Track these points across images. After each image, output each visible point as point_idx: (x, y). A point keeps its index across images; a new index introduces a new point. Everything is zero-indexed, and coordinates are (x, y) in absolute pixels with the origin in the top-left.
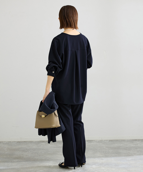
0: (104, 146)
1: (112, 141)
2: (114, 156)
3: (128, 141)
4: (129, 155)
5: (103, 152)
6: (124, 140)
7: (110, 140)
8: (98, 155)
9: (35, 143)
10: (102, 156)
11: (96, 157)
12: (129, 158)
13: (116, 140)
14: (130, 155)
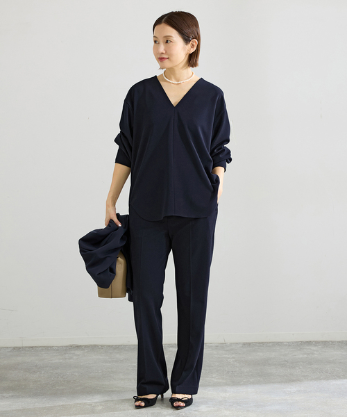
0: (229, 358)
1: (249, 344)
2: (253, 383)
3: (289, 346)
4: (290, 380)
5: (228, 372)
6: (279, 344)
7: (244, 344)
8: (213, 379)
9: (58, 350)
10: (224, 381)
11: (209, 386)
12: (292, 388)
13: (259, 343)
14: (293, 381)
